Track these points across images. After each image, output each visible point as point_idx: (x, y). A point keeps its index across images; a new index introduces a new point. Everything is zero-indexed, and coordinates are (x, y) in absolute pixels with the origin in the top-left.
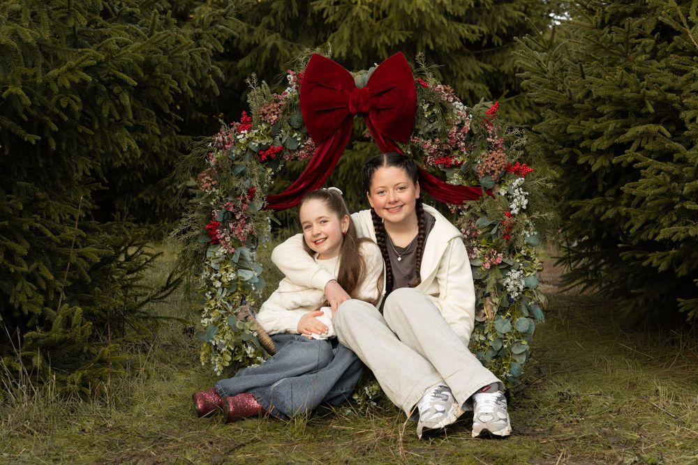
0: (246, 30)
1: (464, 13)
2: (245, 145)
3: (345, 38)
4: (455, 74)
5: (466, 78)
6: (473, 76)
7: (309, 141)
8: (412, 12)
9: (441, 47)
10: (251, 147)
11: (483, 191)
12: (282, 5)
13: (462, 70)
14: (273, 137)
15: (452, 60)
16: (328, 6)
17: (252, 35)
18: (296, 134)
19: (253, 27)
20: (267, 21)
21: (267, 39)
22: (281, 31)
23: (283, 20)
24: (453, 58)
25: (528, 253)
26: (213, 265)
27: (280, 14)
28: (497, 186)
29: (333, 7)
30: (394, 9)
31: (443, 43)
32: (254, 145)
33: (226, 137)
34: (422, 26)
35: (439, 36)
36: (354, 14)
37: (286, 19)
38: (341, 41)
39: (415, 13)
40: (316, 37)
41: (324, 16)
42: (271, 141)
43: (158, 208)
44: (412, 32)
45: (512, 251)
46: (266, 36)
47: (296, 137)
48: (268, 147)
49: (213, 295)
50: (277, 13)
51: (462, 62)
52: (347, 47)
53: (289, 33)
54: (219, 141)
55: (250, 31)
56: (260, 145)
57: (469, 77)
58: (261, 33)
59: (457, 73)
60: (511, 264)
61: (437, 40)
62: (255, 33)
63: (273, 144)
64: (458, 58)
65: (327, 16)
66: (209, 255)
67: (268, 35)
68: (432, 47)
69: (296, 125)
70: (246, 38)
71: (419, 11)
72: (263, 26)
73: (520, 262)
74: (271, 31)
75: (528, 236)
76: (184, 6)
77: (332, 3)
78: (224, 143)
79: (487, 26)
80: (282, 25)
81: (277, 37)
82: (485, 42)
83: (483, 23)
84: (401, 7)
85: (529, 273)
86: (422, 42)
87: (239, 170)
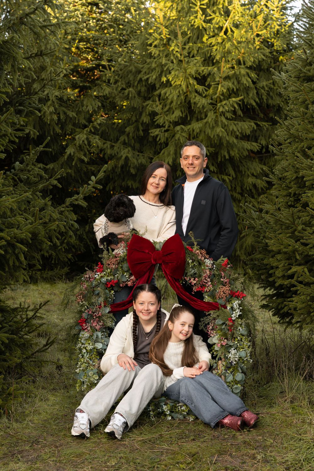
0: (109, 147)
1: (249, 133)
2: (99, 279)
3: (171, 153)
4: (243, 173)
5: (250, 175)
6: (255, 174)
7: (133, 277)
8: (214, 136)
9: (233, 157)
10: (102, 281)
11: (219, 306)
12: (132, 129)
13: (248, 170)
14: (114, 276)
15: (241, 163)
16: (160, 133)
17: (113, 149)
18: (125, 274)
19: (113, 144)
20: (123, 140)
21: (122, 153)
22: (132, 145)
23: (133, 138)
24: (243, 162)
25: (241, 339)
26: (82, 341)
27: (131, 134)
28: (227, 303)
29: (163, 133)
30: (203, 134)
31: (235, 154)
32: (104, 280)
33: (90, 275)
34: (221, 144)
35: (232, 150)
36: (177, 138)
37: (135, 137)
38: (169, 155)
39: (216, 136)
40: (155, 148)
41: (158, 139)
42: (112, 277)
43: (53, 260)
44: (214, 149)
45: (233, 338)
46: (122, 150)
47: (126, 275)
48: (111, 281)
49: (83, 356)
50: (129, 133)
51: (248, 164)
52: (173, 158)
53: (137, 146)
54: (87, 278)
55: (112, 147)
56: (107, 279)
57: (253, 175)
58: (118, 148)
59: (245, 172)
60: (232, 344)
61: (231, 152)
62: (115, 148)
63: (114, 279)
64: (246, 162)
65: (160, 139)
66: (81, 336)
67: (124, 149)
68: (227, 157)
69: (126, 269)
70: (109, 152)
71: (218, 135)
72: (120, 143)
73: (238, 343)
74: (125, 146)
75: (241, 330)
76: (70, 130)
77: (163, 131)
78: (89, 278)
79: (265, 140)
80: (133, 141)
81: (129, 151)
82: (264, 150)
83: (263, 138)
84: (206, 133)
85: (242, 350)
86: (221, 154)
87: (97, 292)
